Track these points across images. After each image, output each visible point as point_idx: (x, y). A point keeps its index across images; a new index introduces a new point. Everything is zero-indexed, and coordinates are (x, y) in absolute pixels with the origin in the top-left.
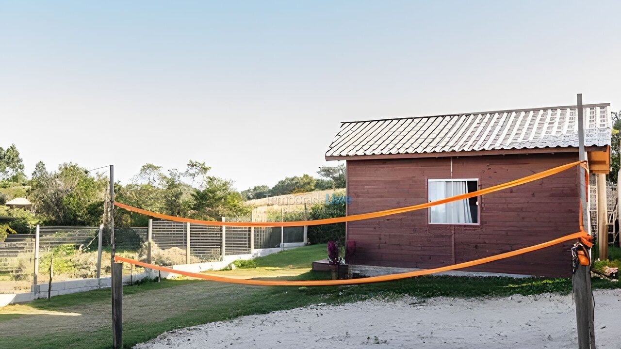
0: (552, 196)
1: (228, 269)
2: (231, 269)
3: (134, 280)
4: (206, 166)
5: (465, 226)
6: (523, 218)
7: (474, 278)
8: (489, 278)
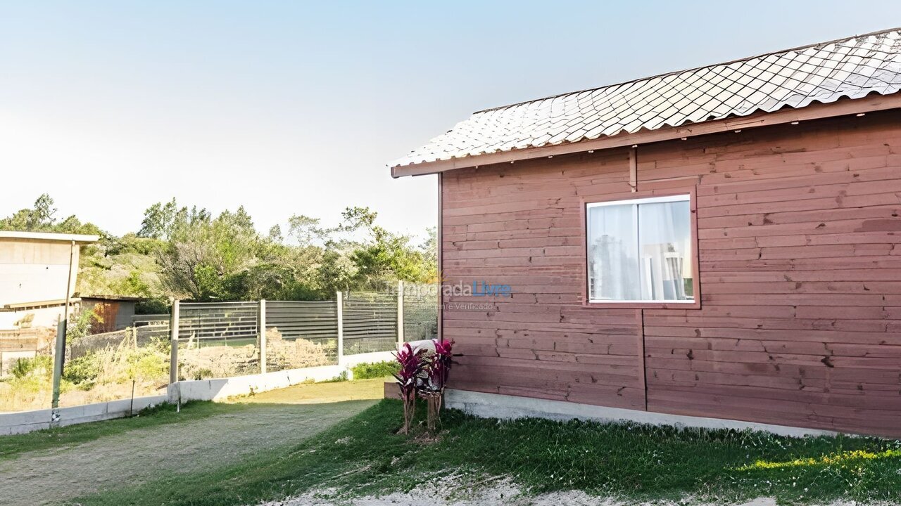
0: (869, 226)
1: (342, 379)
2: (345, 380)
3: (137, 407)
4: (370, 212)
5: (665, 307)
6: (799, 285)
7: (688, 433)
8: (721, 434)
